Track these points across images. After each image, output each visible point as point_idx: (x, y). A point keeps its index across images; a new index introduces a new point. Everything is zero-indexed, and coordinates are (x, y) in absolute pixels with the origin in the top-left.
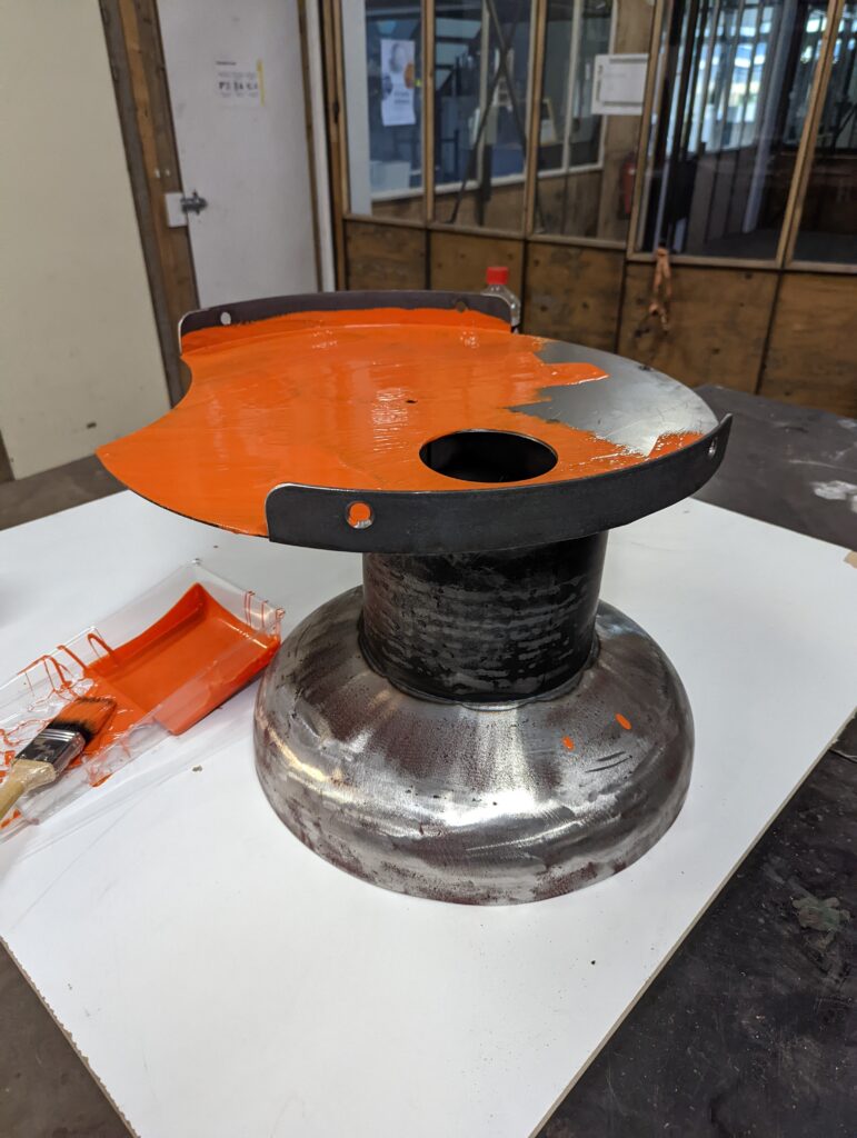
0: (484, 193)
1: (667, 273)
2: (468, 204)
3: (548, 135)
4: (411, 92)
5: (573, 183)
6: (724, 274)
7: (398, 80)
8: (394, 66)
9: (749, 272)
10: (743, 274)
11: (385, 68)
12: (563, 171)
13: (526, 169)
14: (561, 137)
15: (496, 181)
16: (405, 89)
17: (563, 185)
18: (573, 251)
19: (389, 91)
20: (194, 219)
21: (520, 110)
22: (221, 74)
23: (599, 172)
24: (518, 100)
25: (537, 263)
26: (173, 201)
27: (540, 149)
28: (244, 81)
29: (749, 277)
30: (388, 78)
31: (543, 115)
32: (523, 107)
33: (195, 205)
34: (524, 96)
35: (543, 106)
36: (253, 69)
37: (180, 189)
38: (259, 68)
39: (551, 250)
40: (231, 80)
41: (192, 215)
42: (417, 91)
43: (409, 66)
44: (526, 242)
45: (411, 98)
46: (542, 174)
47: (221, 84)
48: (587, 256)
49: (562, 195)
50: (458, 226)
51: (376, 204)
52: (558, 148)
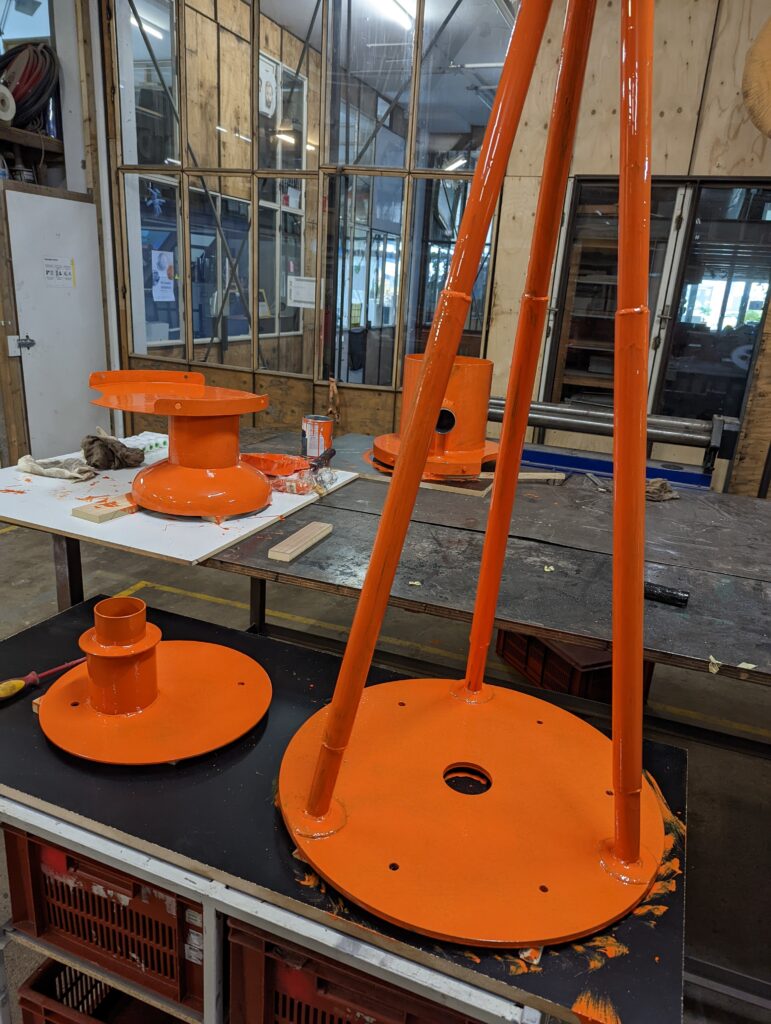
0: (223, 346)
1: (336, 391)
2: (214, 351)
3: (264, 311)
4: (172, 282)
5: (283, 342)
6: (367, 393)
7: (163, 275)
8: (160, 265)
9: (380, 392)
10: (377, 393)
11: (155, 267)
12: (276, 334)
13: (251, 332)
14: (273, 314)
15: (230, 338)
16: (168, 280)
17: (276, 344)
18: (282, 380)
19: (157, 281)
20: (25, 352)
21: (244, 297)
22: (47, 266)
23: (301, 336)
24: (243, 289)
25: (261, 386)
26: (12, 341)
27: (259, 320)
28: (62, 271)
29: (380, 395)
30: (157, 273)
31: (260, 298)
32: (247, 294)
33: (28, 344)
34: (246, 286)
35: (259, 294)
36: (68, 263)
37: (18, 334)
38: (72, 262)
39: (271, 378)
40: (54, 270)
41: (24, 349)
42: (176, 282)
43: (170, 267)
44: (254, 374)
45: (172, 285)
46: (261, 336)
47: (47, 272)
48: (291, 383)
49: (277, 350)
50: (208, 363)
51: (150, 349)
52: (272, 320)
